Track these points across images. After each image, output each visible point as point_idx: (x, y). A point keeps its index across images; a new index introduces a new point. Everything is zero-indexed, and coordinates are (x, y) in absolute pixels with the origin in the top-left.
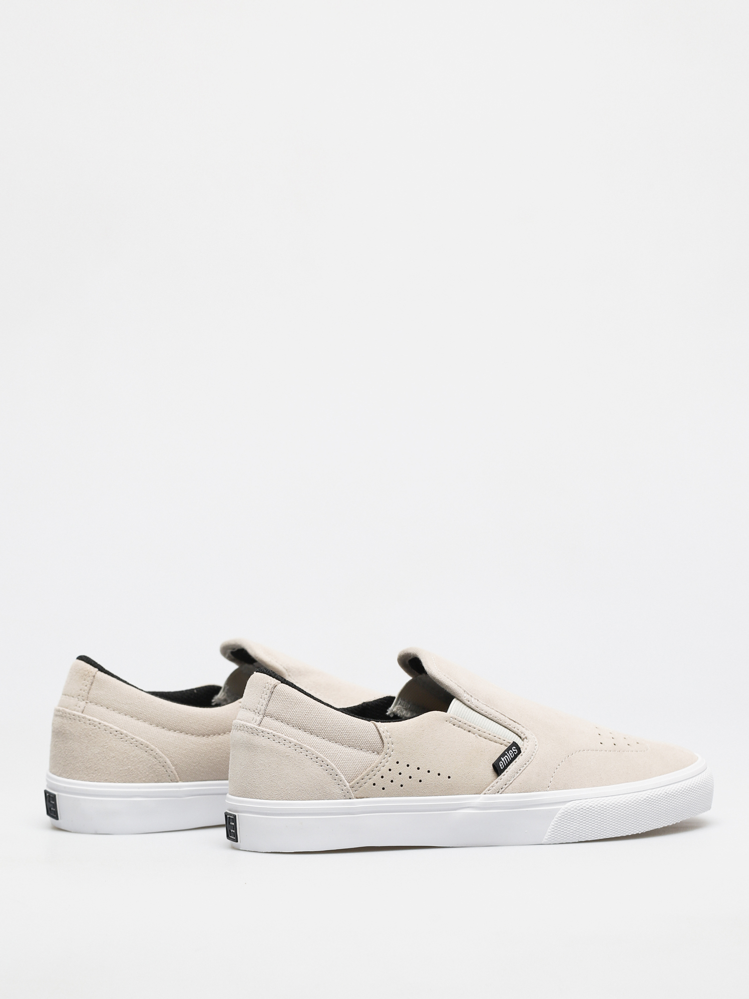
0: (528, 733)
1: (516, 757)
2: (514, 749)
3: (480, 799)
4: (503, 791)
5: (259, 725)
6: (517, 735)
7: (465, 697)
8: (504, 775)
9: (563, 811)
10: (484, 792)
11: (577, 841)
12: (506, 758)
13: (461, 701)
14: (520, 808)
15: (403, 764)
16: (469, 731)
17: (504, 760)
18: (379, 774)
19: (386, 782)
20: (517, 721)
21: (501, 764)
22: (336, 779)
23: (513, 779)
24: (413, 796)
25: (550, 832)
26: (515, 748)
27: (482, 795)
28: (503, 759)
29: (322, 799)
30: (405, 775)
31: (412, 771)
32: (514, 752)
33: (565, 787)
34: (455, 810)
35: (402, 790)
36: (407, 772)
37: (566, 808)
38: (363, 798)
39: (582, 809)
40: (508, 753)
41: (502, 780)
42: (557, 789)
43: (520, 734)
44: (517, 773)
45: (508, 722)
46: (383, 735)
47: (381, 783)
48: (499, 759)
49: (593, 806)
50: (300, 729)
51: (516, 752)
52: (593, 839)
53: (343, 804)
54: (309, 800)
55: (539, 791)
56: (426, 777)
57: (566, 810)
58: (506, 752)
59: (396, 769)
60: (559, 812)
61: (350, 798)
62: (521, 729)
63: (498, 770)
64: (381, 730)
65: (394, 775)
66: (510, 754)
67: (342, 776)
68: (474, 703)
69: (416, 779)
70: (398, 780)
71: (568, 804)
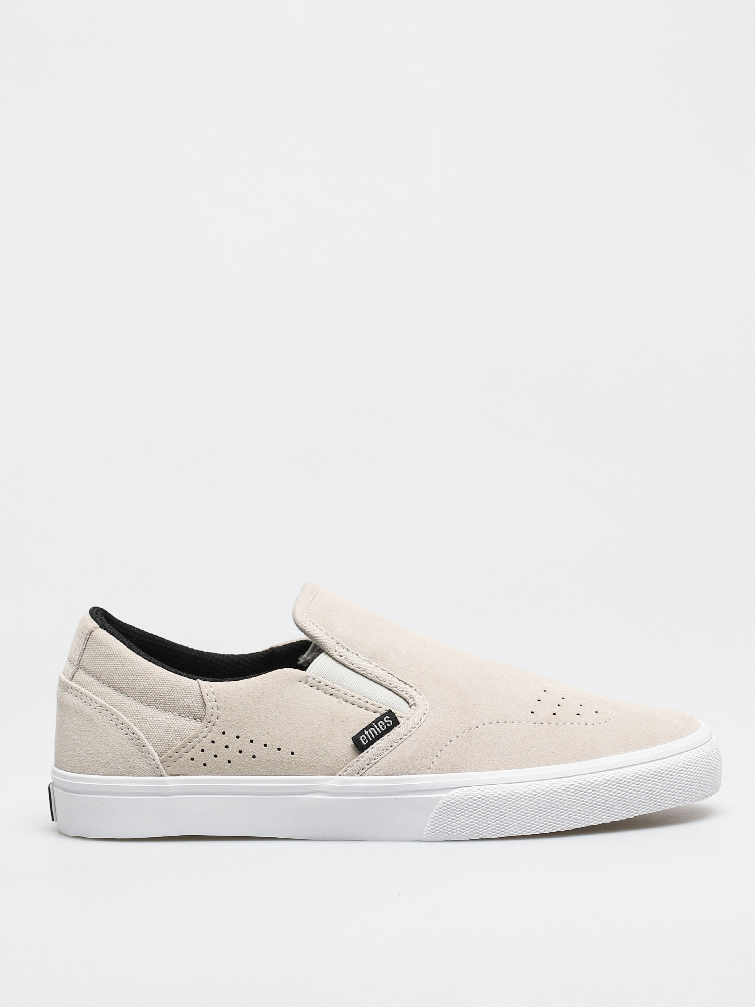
0: (419, 699)
1: (389, 729)
2: (387, 719)
3: (332, 782)
4: (364, 773)
5: (72, 678)
6: (405, 700)
7: (337, 650)
8: (368, 752)
9: (445, 801)
10: (340, 773)
11: (468, 839)
12: (372, 731)
13: (330, 656)
14: (387, 795)
15: (231, 734)
16: (331, 695)
17: (369, 733)
18: (199, 747)
19: (208, 757)
20: (408, 683)
21: (363, 738)
22: (143, 750)
23: (379, 758)
24: (245, 775)
25: (429, 827)
26: (389, 718)
27: (336, 777)
28: (366, 732)
29: (126, 776)
30: (234, 748)
31: (243, 743)
32: (386, 723)
33: (454, 769)
34: (302, 794)
35: (229, 767)
36: (235, 745)
37: (448, 797)
38: (178, 775)
39: (471, 798)
40: (377, 724)
41: (364, 758)
42: (439, 772)
43: (408, 698)
44: (387, 750)
45: (395, 683)
46: (206, 698)
47: (200, 758)
48: (362, 733)
49: (487, 795)
50: (110, 687)
51: (389, 723)
52: (499, 836)
53: (152, 782)
54: (111, 775)
55: (415, 774)
56: (261, 752)
57: (449, 799)
58: (374, 724)
59: (221, 740)
60: (440, 802)
61: (161, 776)
62: (411, 691)
63: (360, 744)
64: (205, 691)
65: (219, 748)
66: (381, 726)
67: (151, 747)
68: (351, 658)
69: (248, 753)
70: (224, 755)
71: (453, 792)
